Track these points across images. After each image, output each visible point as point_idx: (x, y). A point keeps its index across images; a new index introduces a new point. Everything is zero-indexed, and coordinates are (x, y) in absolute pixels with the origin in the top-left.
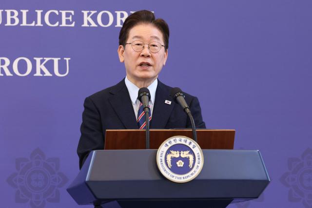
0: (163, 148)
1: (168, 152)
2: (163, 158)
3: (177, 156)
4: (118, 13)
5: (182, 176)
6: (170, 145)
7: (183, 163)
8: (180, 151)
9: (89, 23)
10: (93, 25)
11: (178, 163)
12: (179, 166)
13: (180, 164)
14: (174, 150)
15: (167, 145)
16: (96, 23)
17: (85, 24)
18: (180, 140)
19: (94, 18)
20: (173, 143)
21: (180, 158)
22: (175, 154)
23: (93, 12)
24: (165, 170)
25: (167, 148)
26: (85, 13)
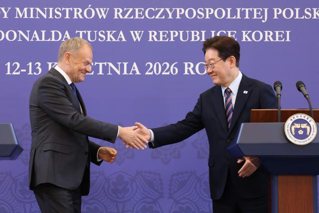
0: (289, 122)
1: (293, 124)
2: (289, 129)
3: (299, 127)
4: (266, 32)
5: (302, 141)
6: (294, 120)
7: (303, 132)
8: (301, 124)
9: (246, 39)
10: (249, 40)
11: (299, 132)
12: (300, 134)
13: (301, 132)
14: (297, 123)
15: (292, 120)
16: (251, 38)
17: (244, 40)
18: (301, 117)
19: (250, 35)
20: (296, 118)
21: (301, 128)
22: (298, 126)
23: (249, 32)
24: (290, 137)
25: (292, 122)
26: (244, 32)
